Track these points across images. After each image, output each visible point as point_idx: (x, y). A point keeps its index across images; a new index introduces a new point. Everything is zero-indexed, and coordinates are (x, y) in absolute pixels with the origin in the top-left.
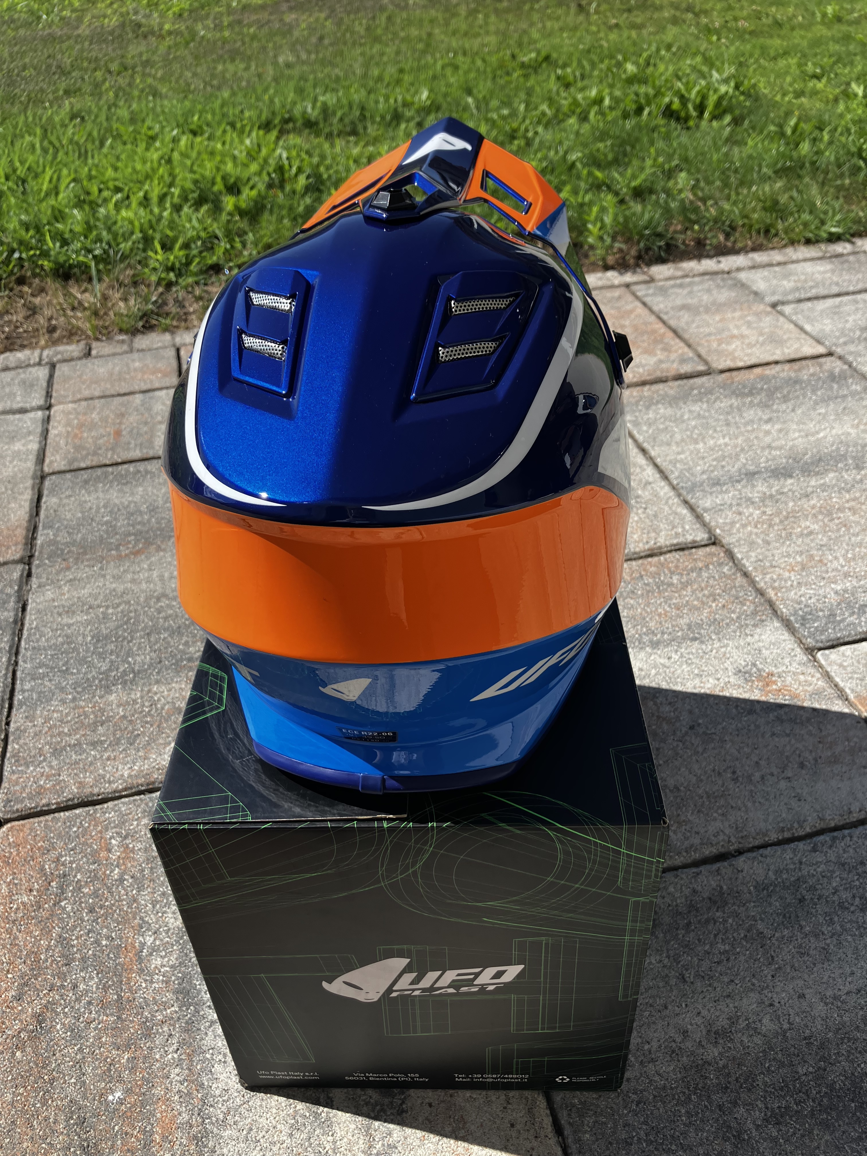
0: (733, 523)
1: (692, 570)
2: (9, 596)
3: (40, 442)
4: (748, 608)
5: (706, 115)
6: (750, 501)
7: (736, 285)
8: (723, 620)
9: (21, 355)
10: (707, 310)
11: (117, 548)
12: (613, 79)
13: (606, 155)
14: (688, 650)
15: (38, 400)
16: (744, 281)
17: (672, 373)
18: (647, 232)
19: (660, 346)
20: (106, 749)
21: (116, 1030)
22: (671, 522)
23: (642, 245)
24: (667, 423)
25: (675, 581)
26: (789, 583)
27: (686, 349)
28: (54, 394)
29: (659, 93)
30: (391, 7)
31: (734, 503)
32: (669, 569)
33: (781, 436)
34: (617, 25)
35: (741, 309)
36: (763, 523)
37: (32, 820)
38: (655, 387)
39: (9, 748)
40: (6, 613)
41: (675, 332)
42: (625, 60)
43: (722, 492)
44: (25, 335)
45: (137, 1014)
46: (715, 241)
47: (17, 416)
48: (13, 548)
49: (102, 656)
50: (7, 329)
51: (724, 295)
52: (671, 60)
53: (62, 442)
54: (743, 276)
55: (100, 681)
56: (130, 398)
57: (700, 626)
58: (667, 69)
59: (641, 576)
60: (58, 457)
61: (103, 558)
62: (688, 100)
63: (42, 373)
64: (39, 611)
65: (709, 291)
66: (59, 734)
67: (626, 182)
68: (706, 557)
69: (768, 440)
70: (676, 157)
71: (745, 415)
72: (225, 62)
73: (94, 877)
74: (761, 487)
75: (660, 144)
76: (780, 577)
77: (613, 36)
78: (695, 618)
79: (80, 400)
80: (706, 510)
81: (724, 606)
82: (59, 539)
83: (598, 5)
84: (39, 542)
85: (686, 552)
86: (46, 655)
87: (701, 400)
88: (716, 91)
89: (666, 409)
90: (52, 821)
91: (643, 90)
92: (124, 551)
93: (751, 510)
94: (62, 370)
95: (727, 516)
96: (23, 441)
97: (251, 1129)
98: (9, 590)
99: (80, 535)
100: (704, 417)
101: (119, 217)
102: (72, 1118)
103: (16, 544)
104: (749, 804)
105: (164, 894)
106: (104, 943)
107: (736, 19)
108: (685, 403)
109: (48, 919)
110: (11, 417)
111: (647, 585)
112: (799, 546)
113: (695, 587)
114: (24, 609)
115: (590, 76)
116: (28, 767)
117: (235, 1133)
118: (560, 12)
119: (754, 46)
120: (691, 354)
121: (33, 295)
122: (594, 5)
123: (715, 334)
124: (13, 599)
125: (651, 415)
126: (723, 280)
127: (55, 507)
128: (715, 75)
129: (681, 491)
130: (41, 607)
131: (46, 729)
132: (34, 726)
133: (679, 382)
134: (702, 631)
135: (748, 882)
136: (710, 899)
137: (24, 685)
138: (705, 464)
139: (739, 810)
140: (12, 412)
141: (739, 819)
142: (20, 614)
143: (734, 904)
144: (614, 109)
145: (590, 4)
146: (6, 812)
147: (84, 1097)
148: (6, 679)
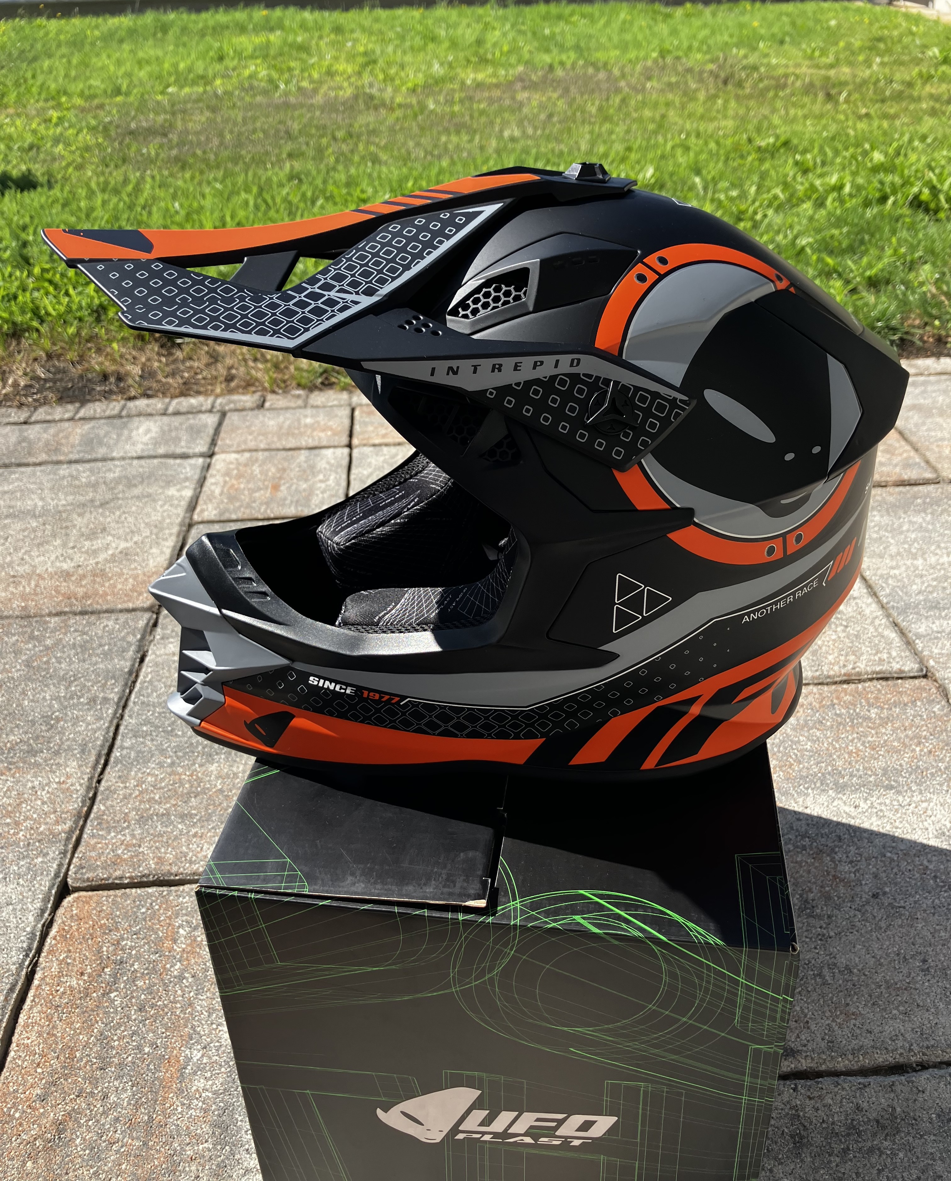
1: (896, 705)
2: (130, 644)
3: (195, 489)
8: (927, 769)
9: (194, 401)
10: (942, 413)
12: (857, 167)
13: (840, 243)
14: (882, 800)
15: (202, 447)
17: (894, 478)
18: (880, 324)
20: (195, 824)
21: (139, 1158)
22: (876, 645)
24: (882, 533)
25: (873, 716)
27: (912, 453)
28: (219, 443)
29: (907, 183)
30: (627, 89)
32: (867, 700)
34: (867, 115)
37: (101, 893)
39: (95, 808)
40: (122, 662)
41: (901, 434)
42: (873, 148)
43: (940, 617)
44: (203, 382)
45: (166, 1143)
47: (178, 461)
48: (144, 596)
50: (186, 375)
52: (924, 151)
53: (217, 491)
55: (204, 748)
56: (295, 453)
57: (899, 772)
58: (919, 160)
59: (833, 705)
60: (210, 507)
62: (940, 191)
63: (211, 420)
64: (156, 665)
65: (946, 392)
66: (149, 800)
67: (861, 270)
68: (914, 691)
70: (921, 248)
73: (152, 970)
75: (904, 234)
77: (862, 126)
78: (893, 761)
79: (244, 451)
80: (919, 636)
81: (930, 752)
83: (849, 95)
85: (890, 683)
86: (154, 712)
87: (924, 511)
90: (121, 897)
91: (889, 178)
94: (233, 418)
95: (944, 646)
96: (178, 487)
98: (131, 638)
100: (927, 531)
106: (147, 1049)
108: (905, 512)
109: (93, 1010)
110: (171, 461)
111: (839, 715)
113: (898, 724)
114: (142, 660)
115: (832, 163)
116: (109, 832)
118: (806, 100)
120: (918, 460)
122: (844, 95)
123: (949, 440)
124: (133, 648)
129: (891, 611)
130: (159, 659)
131: (137, 793)
132: (126, 787)
133: (901, 489)
134: (901, 779)
135: (930, 1108)
136: (878, 1122)
137: (124, 741)
138: (923, 583)
139: (928, 1010)
140: (174, 456)
141: (926, 1022)
142: (137, 665)
143: (909, 1133)
144: (855, 196)
145: (841, 93)
146: (76, 879)
148: (107, 733)
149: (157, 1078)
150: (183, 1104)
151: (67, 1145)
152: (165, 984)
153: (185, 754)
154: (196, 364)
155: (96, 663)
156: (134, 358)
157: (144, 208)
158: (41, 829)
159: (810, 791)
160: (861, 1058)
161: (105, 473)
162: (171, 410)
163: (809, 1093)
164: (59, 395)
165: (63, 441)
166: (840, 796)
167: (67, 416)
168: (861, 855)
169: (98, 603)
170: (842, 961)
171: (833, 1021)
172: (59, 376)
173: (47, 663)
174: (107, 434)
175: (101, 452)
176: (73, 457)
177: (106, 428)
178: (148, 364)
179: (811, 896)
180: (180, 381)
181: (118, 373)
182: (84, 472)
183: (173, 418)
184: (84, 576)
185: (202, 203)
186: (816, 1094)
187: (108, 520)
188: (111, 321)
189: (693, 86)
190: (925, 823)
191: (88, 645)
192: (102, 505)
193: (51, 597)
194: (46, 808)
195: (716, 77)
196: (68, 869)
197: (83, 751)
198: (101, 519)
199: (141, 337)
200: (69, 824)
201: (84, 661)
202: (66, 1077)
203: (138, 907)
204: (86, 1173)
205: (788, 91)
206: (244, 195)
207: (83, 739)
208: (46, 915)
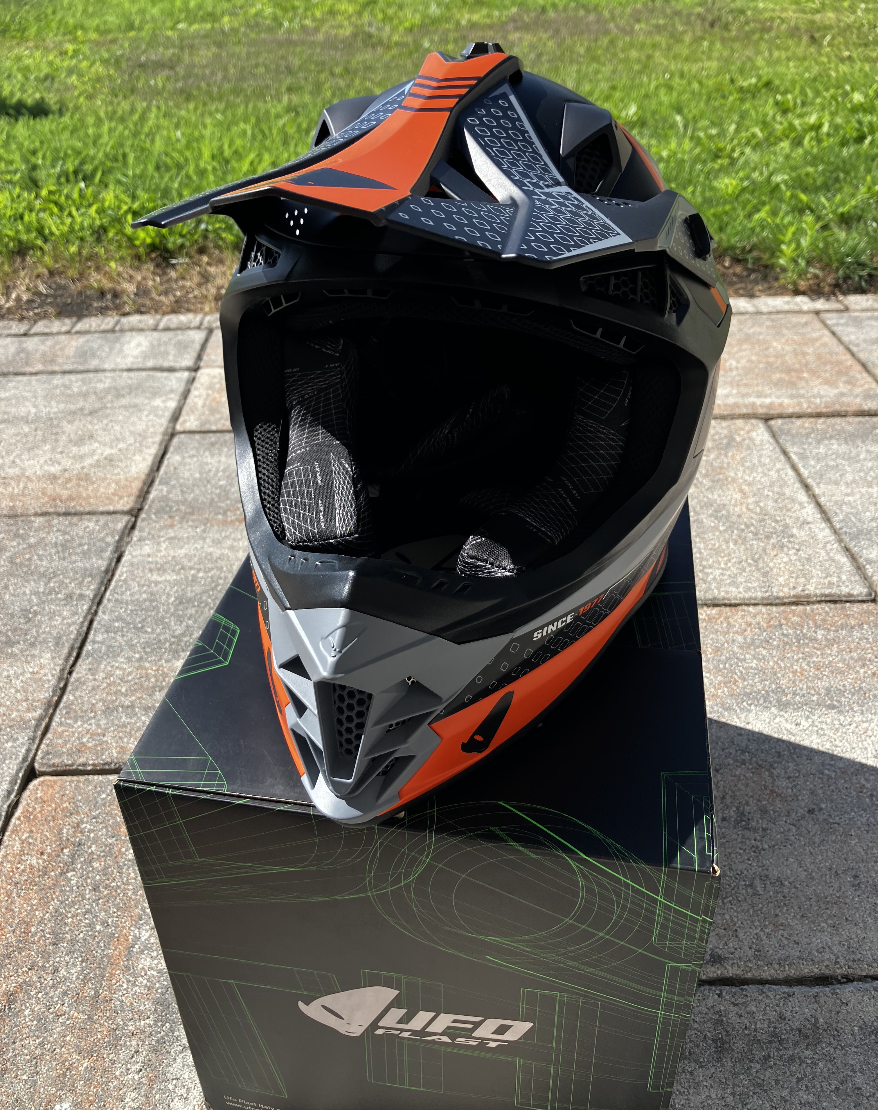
1: (842, 627)
2: (108, 544)
3: (179, 401)
8: (870, 691)
9: (183, 318)
11: (225, 513)
12: (837, 107)
13: (815, 180)
15: (188, 361)
17: (853, 408)
18: (849, 259)
19: (844, 379)
21: (84, 1031)
22: (826, 569)
23: (841, 272)
24: (840, 461)
25: (820, 637)
28: (205, 358)
30: (615, 31)
32: (815, 621)
34: (850, 58)
37: (65, 778)
38: (831, 421)
39: (65, 697)
40: (100, 562)
41: (864, 366)
42: (853, 90)
44: (193, 301)
45: (110, 1018)
47: (165, 374)
48: (126, 499)
49: (180, 620)
50: (178, 293)
53: (200, 403)
55: (171, 645)
57: (841, 693)
59: (781, 625)
60: (192, 418)
61: (208, 521)
63: (198, 336)
64: (132, 564)
66: (116, 693)
67: (834, 207)
68: (861, 614)
73: (108, 853)
77: (843, 68)
78: (836, 682)
80: (869, 562)
81: (874, 674)
82: (171, 496)
83: (833, 38)
84: (151, 496)
85: (838, 606)
86: (126, 609)
89: (840, 445)
90: (84, 782)
91: (867, 119)
92: (230, 517)
96: (164, 398)
99: (192, 495)
103: (129, 496)
106: (98, 927)
108: (863, 442)
109: (50, 888)
110: (159, 374)
111: (786, 635)
113: (843, 646)
114: (119, 560)
115: (812, 103)
116: (76, 722)
118: (790, 42)
121: (208, 264)
122: (828, 38)
124: (111, 548)
125: (822, 450)
127: (176, 465)
129: (844, 537)
130: (135, 560)
131: (105, 685)
132: (95, 680)
133: (860, 419)
134: (843, 699)
135: (853, 1020)
136: (800, 1031)
137: (97, 636)
139: (856, 925)
140: (161, 369)
141: (854, 936)
142: (113, 564)
143: (830, 1044)
144: (833, 136)
145: (824, 37)
146: (42, 764)
147: (32, 1099)
148: (81, 628)
149: (106, 955)
150: (129, 981)
151: (16, 1015)
152: (119, 867)
153: (153, 650)
154: (188, 284)
155: (75, 562)
156: (131, 277)
157: (147, 135)
158: (13, 716)
159: (753, 707)
160: (787, 968)
161: (96, 383)
162: (161, 326)
163: (733, 1000)
164: (58, 310)
165: (59, 353)
166: (782, 713)
167: (64, 329)
168: (799, 771)
169: (81, 505)
170: (774, 873)
171: (762, 930)
172: (60, 292)
173: (29, 560)
174: (100, 347)
175: (94, 363)
176: (66, 368)
177: (99, 341)
178: (144, 282)
180: (172, 298)
181: (115, 291)
182: (77, 382)
183: (163, 334)
184: (69, 480)
185: (204, 132)
186: (740, 1001)
187: (96, 427)
188: (110, 241)
189: (680, 28)
190: (865, 743)
191: (69, 545)
192: (91, 413)
193: (38, 498)
194: (18, 696)
195: (704, 19)
196: (35, 755)
197: (57, 644)
198: (90, 427)
199: (138, 257)
200: (40, 711)
201: (64, 559)
202: (20, 950)
203: (99, 793)
204: (32, 1043)
205: (773, 34)
206: (242, 125)
207: (58, 633)
208: (12, 797)
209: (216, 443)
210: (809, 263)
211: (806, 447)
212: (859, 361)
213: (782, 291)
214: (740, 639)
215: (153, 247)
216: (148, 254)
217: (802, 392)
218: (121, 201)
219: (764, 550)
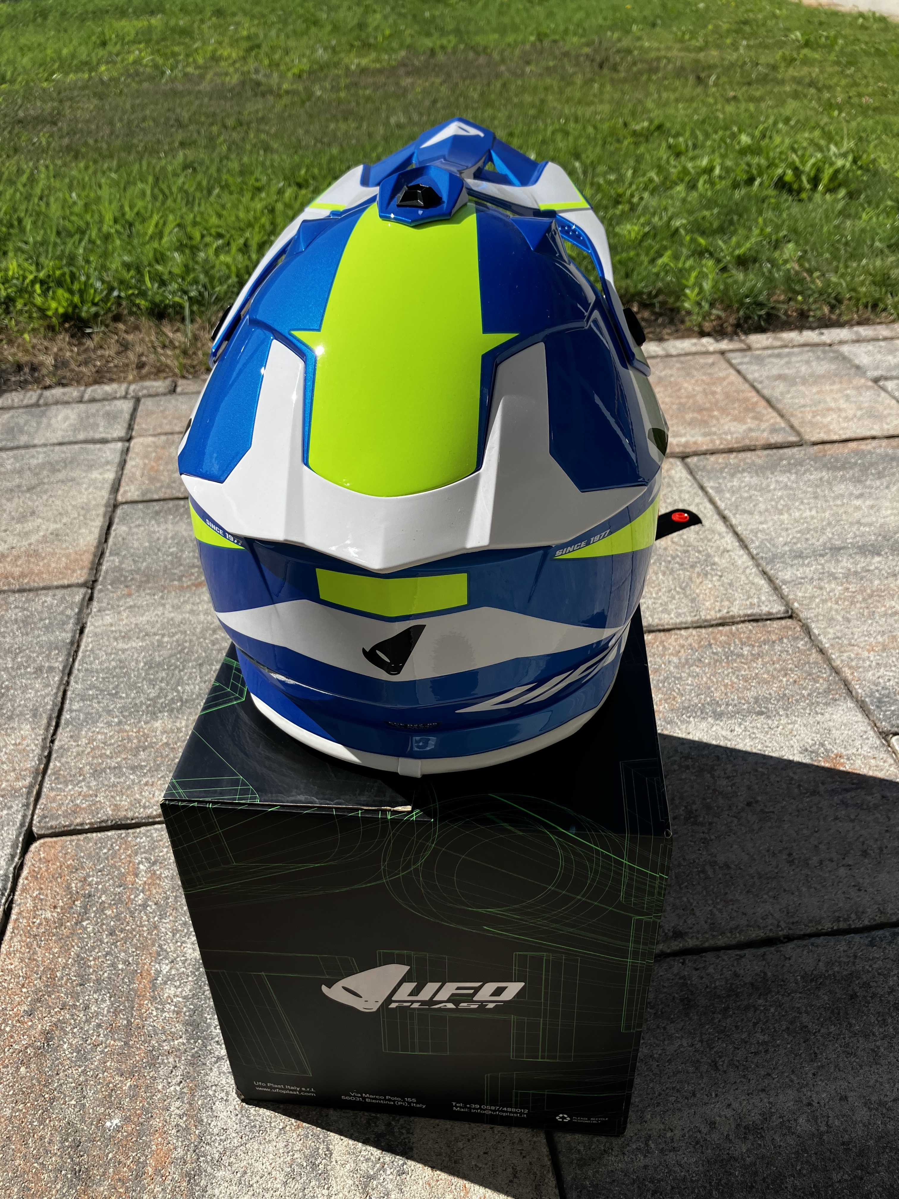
0: (812, 598)
1: (765, 642)
2: (68, 617)
3: (117, 472)
4: (821, 685)
5: (821, 187)
6: (833, 576)
7: (837, 358)
8: (793, 696)
9: (108, 388)
10: (804, 381)
11: (180, 579)
12: (726, 149)
13: (711, 224)
14: (753, 724)
15: (120, 431)
16: (846, 354)
17: (762, 442)
18: (748, 300)
19: (751, 415)
20: (145, 774)
21: (122, 1055)
22: (747, 592)
23: (741, 313)
24: (752, 492)
25: (746, 653)
26: (868, 663)
27: (779, 419)
28: (136, 427)
29: (772, 165)
30: (507, 74)
31: (815, 577)
32: (740, 639)
33: (872, 512)
34: (735, 98)
35: (841, 382)
36: (845, 600)
37: (64, 838)
38: (742, 455)
39: (51, 765)
40: (64, 634)
41: (768, 401)
42: (740, 131)
43: (803, 565)
44: (115, 369)
45: (145, 1042)
46: (818, 313)
47: (98, 446)
48: (79, 572)
49: (152, 683)
50: (98, 363)
51: (823, 367)
52: (787, 133)
53: (138, 473)
54: (845, 349)
55: (147, 707)
57: (768, 700)
58: (782, 142)
59: (710, 645)
60: (133, 488)
61: (165, 588)
62: (802, 172)
63: (126, 406)
64: (96, 635)
65: (808, 362)
66: (101, 756)
67: (731, 250)
68: (780, 630)
69: (857, 515)
70: (785, 227)
71: (835, 489)
72: (337, 121)
73: (118, 901)
74: (846, 563)
75: (769, 214)
76: (858, 657)
77: (730, 109)
78: (763, 691)
79: (160, 434)
80: (785, 582)
81: (795, 682)
82: (123, 566)
83: (718, 78)
84: (104, 568)
85: (760, 624)
86: (98, 678)
87: (789, 471)
88: (832, 164)
89: (751, 477)
90: (84, 840)
91: (755, 160)
92: (186, 582)
93: (833, 586)
94: (146, 405)
95: (807, 590)
96: (101, 470)
97: (245, 1173)
99: (145, 564)
100: (791, 488)
101: (217, 262)
102: (67, 1140)
103: (82, 569)
104: (804, 889)
105: (185, 923)
106: (120, 966)
107: (860, 95)
108: (772, 473)
109: (68, 937)
110: (91, 446)
111: (716, 654)
112: (881, 626)
113: (767, 659)
114: (82, 631)
115: (703, 146)
116: (67, 786)
117: (228, 1175)
118: (677, 83)
119: (877, 123)
120: (783, 425)
121: (126, 332)
122: (713, 78)
123: (811, 406)
124: (72, 621)
125: (736, 483)
126: (824, 352)
127: (124, 535)
128: (833, 149)
129: (760, 561)
130: (98, 630)
131: (89, 750)
132: (78, 746)
133: (768, 452)
134: (770, 706)
135: (796, 971)
136: (752, 984)
137: (73, 705)
138: (788, 535)
139: (792, 894)
140: (94, 441)
141: (791, 903)
142: (77, 635)
143: (778, 992)
144: (724, 178)
145: (709, 77)
146: (40, 828)
147: (82, 1120)
148: (56, 698)
149: (133, 989)
150: (157, 1009)
151: (56, 1050)
152: (131, 912)
153: (131, 713)
154: (107, 353)
155: (39, 636)
156: (46, 348)
157: (41, 198)
158: (3, 786)
159: (691, 719)
160: (737, 935)
161: (29, 459)
162: (86, 397)
163: (695, 966)
166: (718, 722)
168: (736, 771)
169: (34, 581)
170: (721, 859)
171: (714, 907)
174: (26, 423)
175: (23, 439)
177: (25, 417)
178: (61, 354)
179: (694, 807)
180: (94, 370)
181: (32, 364)
182: (8, 459)
183: (90, 406)
184: (18, 557)
185: (99, 192)
186: (701, 966)
187: (37, 503)
188: (21, 312)
189: (571, 70)
190: (791, 742)
191: (30, 620)
192: (29, 490)
195: (593, 61)
196: (32, 819)
197: (34, 716)
198: (30, 503)
199: (51, 328)
200: (29, 780)
201: (27, 634)
202: (49, 994)
203: (100, 849)
204: (75, 1072)
205: (660, 75)
206: (140, 185)
207: (34, 705)
208: (16, 859)
209: (161, 511)
210: (712, 305)
211: (721, 481)
212: (763, 397)
213: (687, 334)
214: (675, 660)
215: (66, 317)
216: (62, 324)
217: (714, 429)
218: (24, 270)
219: (690, 578)
